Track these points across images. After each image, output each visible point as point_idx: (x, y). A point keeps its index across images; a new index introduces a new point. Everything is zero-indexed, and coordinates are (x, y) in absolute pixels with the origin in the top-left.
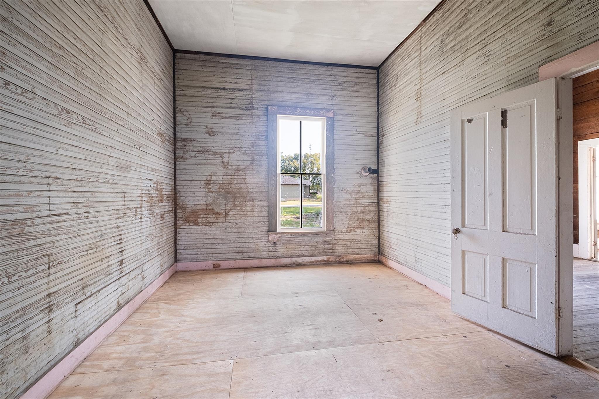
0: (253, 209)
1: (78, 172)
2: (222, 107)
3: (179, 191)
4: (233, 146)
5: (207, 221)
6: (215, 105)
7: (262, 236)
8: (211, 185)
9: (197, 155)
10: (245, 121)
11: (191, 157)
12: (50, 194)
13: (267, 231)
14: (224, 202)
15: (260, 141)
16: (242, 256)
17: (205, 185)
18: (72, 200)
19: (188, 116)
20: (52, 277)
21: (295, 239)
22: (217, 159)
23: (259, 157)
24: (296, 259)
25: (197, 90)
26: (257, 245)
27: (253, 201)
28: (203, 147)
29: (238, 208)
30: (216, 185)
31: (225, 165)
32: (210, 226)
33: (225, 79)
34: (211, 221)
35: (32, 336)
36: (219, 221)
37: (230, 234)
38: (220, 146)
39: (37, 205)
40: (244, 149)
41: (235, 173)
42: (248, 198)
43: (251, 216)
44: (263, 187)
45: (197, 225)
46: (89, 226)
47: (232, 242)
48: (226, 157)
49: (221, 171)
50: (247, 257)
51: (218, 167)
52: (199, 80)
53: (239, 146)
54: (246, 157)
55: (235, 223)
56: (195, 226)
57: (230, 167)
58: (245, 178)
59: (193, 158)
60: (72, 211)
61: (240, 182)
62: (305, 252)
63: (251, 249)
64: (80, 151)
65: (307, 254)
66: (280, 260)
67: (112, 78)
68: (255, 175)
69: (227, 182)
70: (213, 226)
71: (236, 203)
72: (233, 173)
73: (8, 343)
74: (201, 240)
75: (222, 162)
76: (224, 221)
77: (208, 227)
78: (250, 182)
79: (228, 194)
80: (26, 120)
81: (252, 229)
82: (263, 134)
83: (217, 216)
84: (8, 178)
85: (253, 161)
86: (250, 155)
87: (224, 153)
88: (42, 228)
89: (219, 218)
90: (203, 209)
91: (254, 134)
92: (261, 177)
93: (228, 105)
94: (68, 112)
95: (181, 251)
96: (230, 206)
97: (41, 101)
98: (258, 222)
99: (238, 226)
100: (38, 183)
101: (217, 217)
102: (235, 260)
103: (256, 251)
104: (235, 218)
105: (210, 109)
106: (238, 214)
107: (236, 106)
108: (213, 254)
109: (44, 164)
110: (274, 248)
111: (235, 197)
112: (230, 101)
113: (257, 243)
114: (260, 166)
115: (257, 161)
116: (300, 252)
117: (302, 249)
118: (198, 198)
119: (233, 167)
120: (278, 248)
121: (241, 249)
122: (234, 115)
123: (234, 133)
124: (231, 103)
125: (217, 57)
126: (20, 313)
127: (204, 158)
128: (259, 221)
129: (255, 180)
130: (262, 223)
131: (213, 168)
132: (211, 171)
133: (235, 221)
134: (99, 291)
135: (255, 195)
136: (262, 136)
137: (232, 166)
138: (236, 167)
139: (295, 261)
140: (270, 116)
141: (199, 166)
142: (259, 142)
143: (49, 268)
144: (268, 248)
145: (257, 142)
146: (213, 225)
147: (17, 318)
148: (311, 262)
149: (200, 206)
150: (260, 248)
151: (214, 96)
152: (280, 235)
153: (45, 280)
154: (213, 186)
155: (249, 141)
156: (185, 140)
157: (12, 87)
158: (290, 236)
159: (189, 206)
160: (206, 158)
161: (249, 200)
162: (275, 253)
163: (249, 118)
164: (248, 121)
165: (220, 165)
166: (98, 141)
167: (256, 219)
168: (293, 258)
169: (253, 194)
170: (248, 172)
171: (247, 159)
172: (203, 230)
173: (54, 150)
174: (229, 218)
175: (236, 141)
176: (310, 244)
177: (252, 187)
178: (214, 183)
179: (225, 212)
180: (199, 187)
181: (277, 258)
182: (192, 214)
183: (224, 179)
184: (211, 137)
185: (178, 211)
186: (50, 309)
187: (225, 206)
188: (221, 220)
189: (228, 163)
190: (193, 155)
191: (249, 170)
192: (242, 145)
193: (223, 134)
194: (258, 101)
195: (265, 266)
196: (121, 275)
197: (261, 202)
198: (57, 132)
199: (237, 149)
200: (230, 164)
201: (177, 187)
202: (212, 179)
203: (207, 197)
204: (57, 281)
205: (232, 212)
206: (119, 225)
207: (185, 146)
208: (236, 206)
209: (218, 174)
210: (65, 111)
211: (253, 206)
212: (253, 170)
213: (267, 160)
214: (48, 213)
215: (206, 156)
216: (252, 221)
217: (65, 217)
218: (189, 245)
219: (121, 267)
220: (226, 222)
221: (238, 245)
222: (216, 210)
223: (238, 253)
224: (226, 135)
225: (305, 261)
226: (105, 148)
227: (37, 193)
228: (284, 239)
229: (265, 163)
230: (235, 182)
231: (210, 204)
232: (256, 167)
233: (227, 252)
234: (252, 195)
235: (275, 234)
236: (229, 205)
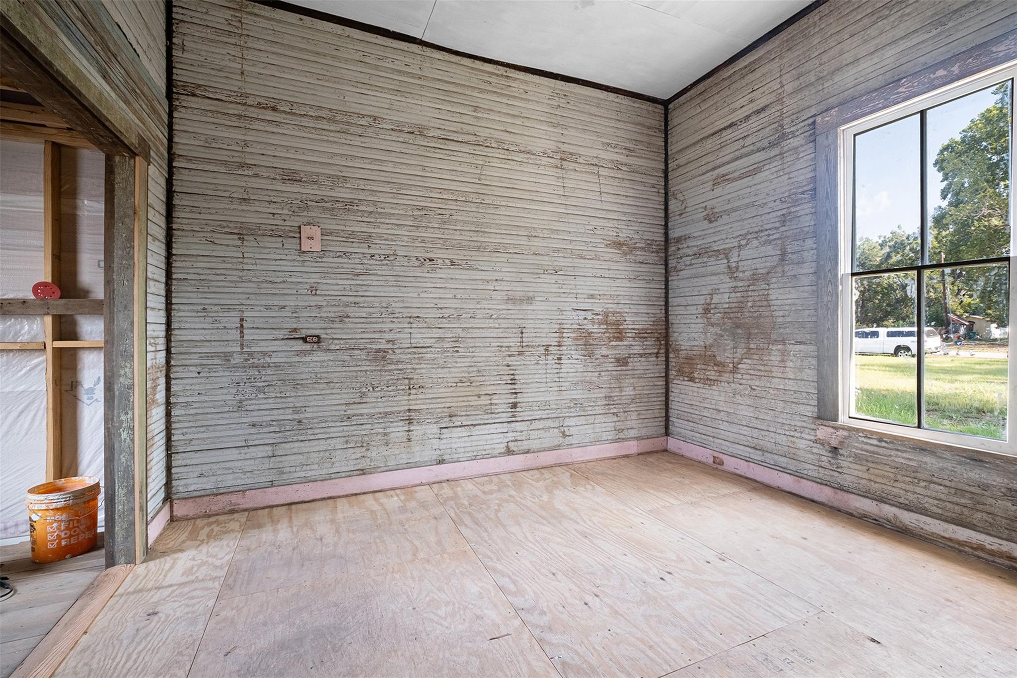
0: (783, 361)
1: (444, 310)
2: (728, 163)
3: (672, 324)
4: (745, 231)
5: (705, 377)
6: (718, 162)
7: (804, 424)
8: (712, 311)
9: (693, 262)
10: (767, 173)
11: (686, 266)
12: (410, 330)
13: (815, 415)
14: (731, 344)
15: (799, 205)
16: (762, 458)
17: (703, 312)
18: (437, 336)
19: (682, 198)
20: (412, 397)
21: (893, 453)
22: (720, 262)
23: (796, 243)
24: (894, 510)
25: (693, 149)
26: (794, 443)
27: (784, 344)
28: (701, 245)
29: (755, 357)
30: (718, 311)
31: (732, 271)
32: (710, 385)
33: (733, 106)
34: (712, 378)
35: (392, 435)
36: (723, 379)
37: (740, 407)
38: (724, 237)
39: (398, 339)
40: (767, 233)
41: (749, 286)
42: (774, 337)
43: (780, 375)
44: (807, 312)
45: (693, 381)
46: (459, 360)
47: (744, 423)
48: (734, 258)
49: (726, 284)
50: (772, 462)
51: (722, 277)
52: (696, 131)
53: (756, 229)
54: (769, 250)
55: (750, 386)
56: (691, 383)
57: (741, 275)
58: (768, 295)
59: (688, 268)
60: (436, 345)
61: (758, 304)
62: (931, 500)
63: (779, 447)
64: (447, 291)
65: (940, 511)
66: (847, 496)
67: (497, 207)
68: (789, 285)
69: (736, 305)
70: (714, 387)
71: (752, 346)
72: (745, 287)
73: (372, 432)
74: (698, 408)
75: (729, 266)
76: (731, 380)
77: (706, 386)
78: (779, 302)
79: (738, 327)
80: (388, 277)
81: (781, 404)
82: (805, 188)
83: (720, 368)
84: (373, 320)
85: (783, 254)
86: (779, 242)
87: (730, 249)
88: (403, 357)
89: (723, 374)
90: (700, 355)
91: (787, 194)
92: (801, 289)
93: (737, 153)
94: (431, 260)
95: (674, 420)
96: (741, 351)
97: (402, 259)
98: (795, 392)
99: (754, 393)
100: (400, 323)
101: (720, 372)
102: (747, 461)
103: (791, 456)
104: (748, 377)
105: (711, 173)
106: (754, 370)
107: (751, 148)
108: (714, 437)
109: (405, 307)
110: (833, 461)
111: (750, 334)
112: (741, 142)
113: (792, 439)
114: (799, 263)
115: (792, 253)
116: (911, 497)
117: (918, 490)
118: (694, 335)
119: (747, 274)
120: (844, 464)
121: (761, 442)
122: (747, 169)
123: (748, 206)
124: (743, 147)
125: (721, 73)
126: (383, 415)
127: (702, 265)
128: (796, 388)
129: (789, 296)
130: (804, 395)
131: (715, 279)
132: (712, 287)
133: (750, 382)
134: (475, 425)
135: (788, 331)
136: (803, 193)
137: (743, 272)
138: (751, 273)
139: (890, 516)
140: (820, 139)
141: (696, 280)
142: (798, 208)
143: (409, 389)
144: (817, 457)
145: (792, 210)
146: (714, 385)
147: (379, 418)
148: (950, 540)
149: (696, 348)
150: (798, 453)
151: (717, 148)
152: (846, 433)
153: (406, 398)
154: (714, 314)
155: (774, 214)
156: (679, 240)
157: (377, 257)
158: (875, 442)
159: (683, 348)
160: (705, 265)
161: (775, 341)
162: (836, 474)
163: (774, 164)
164: (774, 169)
165: (724, 273)
166: (474, 277)
167: (791, 386)
168: (887, 506)
169: (785, 328)
170: (774, 280)
171: (772, 253)
172: (700, 390)
173: (416, 295)
174: (739, 376)
175: (750, 221)
176: (953, 484)
177: (781, 313)
178: (715, 308)
179: (733, 363)
180: (694, 317)
181: (841, 488)
182: (687, 361)
183: (731, 300)
184: (712, 225)
185: (671, 355)
186: (410, 421)
187: (732, 352)
188: (726, 377)
189: (737, 268)
190: (688, 263)
191: (777, 275)
192: (762, 226)
193: (728, 212)
194: (794, 117)
195: (807, 496)
196: (513, 419)
197: (802, 347)
198: (419, 279)
199: (754, 235)
200: (740, 269)
201: (670, 317)
202: (713, 301)
203: (705, 333)
204: (418, 402)
205: (745, 363)
206: (510, 363)
207: (679, 249)
208: (752, 352)
209: (721, 291)
210: (428, 260)
211: (784, 353)
212: (783, 276)
213: (814, 246)
214: (409, 346)
215: (705, 260)
216: (782, 387)
217: (428, 350)
218: (683, 413)
219: (513, 410)
220: (733, 382)
221: (756, 433)
222: (718, 358)
223: (754, 448)
224: (734, 214)
225: (926, 527)
226: (486, 283)
227: (398, 330)
228: (857, 445)
229: (809, 256)
230: (750, 304)
231: (711, 346)
232: (791, 267)
233: (736, 441)
234: (782, 330)
235: (833, 427)
236: (739, 350)
